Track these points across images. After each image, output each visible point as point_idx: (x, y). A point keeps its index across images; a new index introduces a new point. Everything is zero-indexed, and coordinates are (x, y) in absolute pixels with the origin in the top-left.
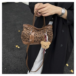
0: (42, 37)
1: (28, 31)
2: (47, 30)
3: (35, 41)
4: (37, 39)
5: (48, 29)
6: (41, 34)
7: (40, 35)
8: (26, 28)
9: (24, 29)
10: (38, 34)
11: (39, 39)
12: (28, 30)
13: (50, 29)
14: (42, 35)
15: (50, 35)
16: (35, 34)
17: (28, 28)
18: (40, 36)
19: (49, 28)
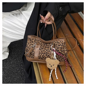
0: (50, 53)
2: (58, 44)
6: (49, 49)
7: (47, 50)
8: (30, 39)
9: (28, 41)
10: (44, 48)
11: (45, 55)
14: (49, 51)
16: (41, 48)
17: (32, 40)
18: (47, 52)
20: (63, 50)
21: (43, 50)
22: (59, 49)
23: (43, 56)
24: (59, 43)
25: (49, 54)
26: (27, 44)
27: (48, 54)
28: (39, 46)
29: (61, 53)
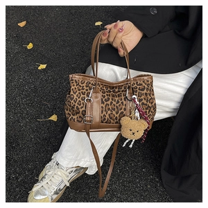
0: (124, 107)
1: (82, 91)
3: (105, 119)
4: (109, 112)
12: (83, 89)
14: (122, 103)
19: (142, 82)
20: (149, 98)
21: (109, 102)
22: (143, 97)
23: (111, 116)
24: (140, 85)
25: (123, 110)
26: (72, 93)
27: (121, 109)
28: (100, 95)
29: (146, 104)
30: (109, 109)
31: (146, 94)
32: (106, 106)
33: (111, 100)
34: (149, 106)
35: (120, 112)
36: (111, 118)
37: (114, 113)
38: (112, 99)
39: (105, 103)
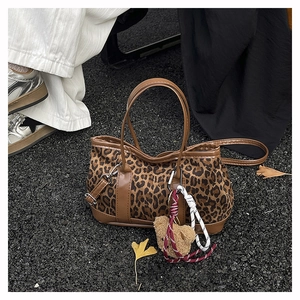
0: (166, 199)
1: (105, 165)
3: (136, 214)
4: (143, 204)
5: (196, 164)
6: (163, 187)
7: (157, 190)
8: (98, 151)
10: (147, 181)
12: (108, 162)
13: (201, 164)
14: (164, 192)
15: (204, 194)
16: (136, 183)
17: (106, 154)
19: (198, 161)
20: (211, 187)
21: (143, 189)
22: (198, 186)
25: (164, 204)
26: (90, 168)
27: (162, 201)
28: (130, 175)
29: (205, 198)
30: (142, 199)
31: (205, 182)
32: (138, 194)
33: (146, 186)
34: (210, 200)
35: (160, 206)
36: (146, 213)
37: (151, 206)
38: (149, 185)
39: (137, 190)
